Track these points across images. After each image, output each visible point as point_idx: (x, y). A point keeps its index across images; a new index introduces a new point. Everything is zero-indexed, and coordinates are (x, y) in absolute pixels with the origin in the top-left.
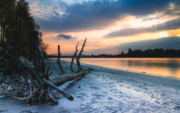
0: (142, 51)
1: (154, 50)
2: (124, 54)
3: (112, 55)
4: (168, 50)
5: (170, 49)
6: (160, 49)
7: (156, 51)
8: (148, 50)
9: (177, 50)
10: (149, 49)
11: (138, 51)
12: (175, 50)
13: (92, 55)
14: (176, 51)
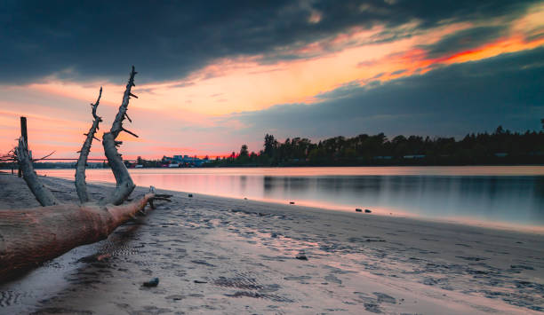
0: (312, 142)
1: (352, 139)
2: (250, 153)
3: (206, 158)
4: (400, 139)
5: (407, 136)
6: (375, 137)
7: (360, 143)
8: (331, 142)
9: (432, 138)
10: (337, 136)
11: (297, 144)
12: (424, 139)
13: (139, 159)
14: (428, 144)
